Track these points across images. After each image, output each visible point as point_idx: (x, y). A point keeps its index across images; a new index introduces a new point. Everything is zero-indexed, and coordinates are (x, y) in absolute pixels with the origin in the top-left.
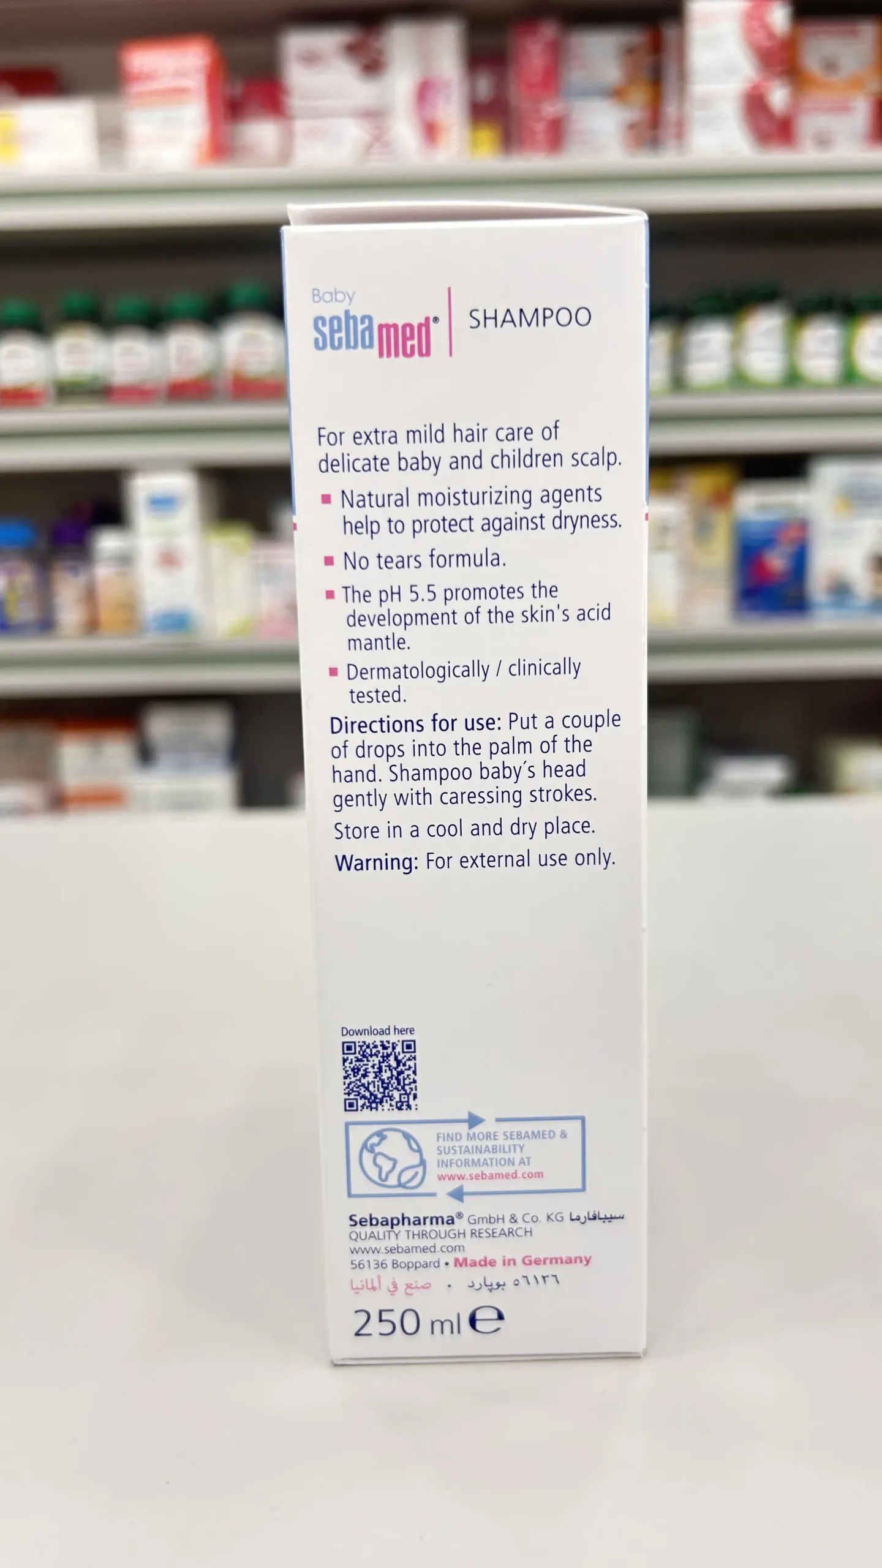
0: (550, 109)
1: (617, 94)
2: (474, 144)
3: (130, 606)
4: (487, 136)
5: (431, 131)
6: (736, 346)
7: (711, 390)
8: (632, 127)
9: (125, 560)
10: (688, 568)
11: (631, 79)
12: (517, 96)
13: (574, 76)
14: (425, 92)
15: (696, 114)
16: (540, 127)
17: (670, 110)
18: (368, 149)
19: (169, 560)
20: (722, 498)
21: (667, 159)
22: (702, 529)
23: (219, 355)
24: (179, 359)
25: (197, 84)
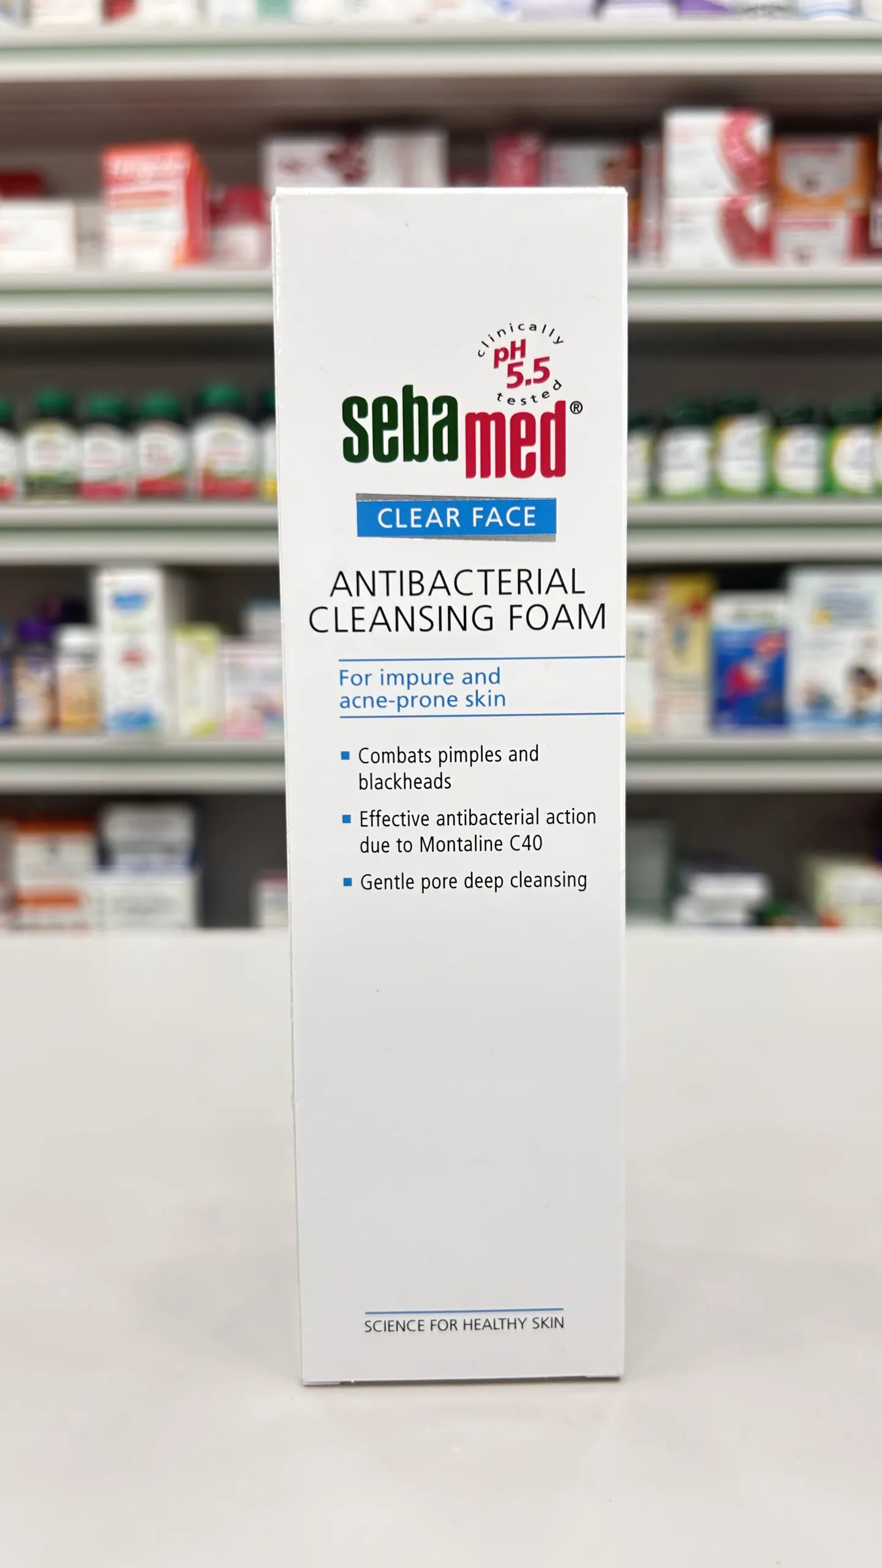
3: (92, 705)
6: (714, 453)
7: (689, 497)
9: (89, 657)
10: (661, 677)
15: (675, 226)
17: (650, 222)
19: (133, 658)
20: (699, 607)
22: (679, 638)
23: (191, 453)
24: (150, 456)
25: (176, 187)
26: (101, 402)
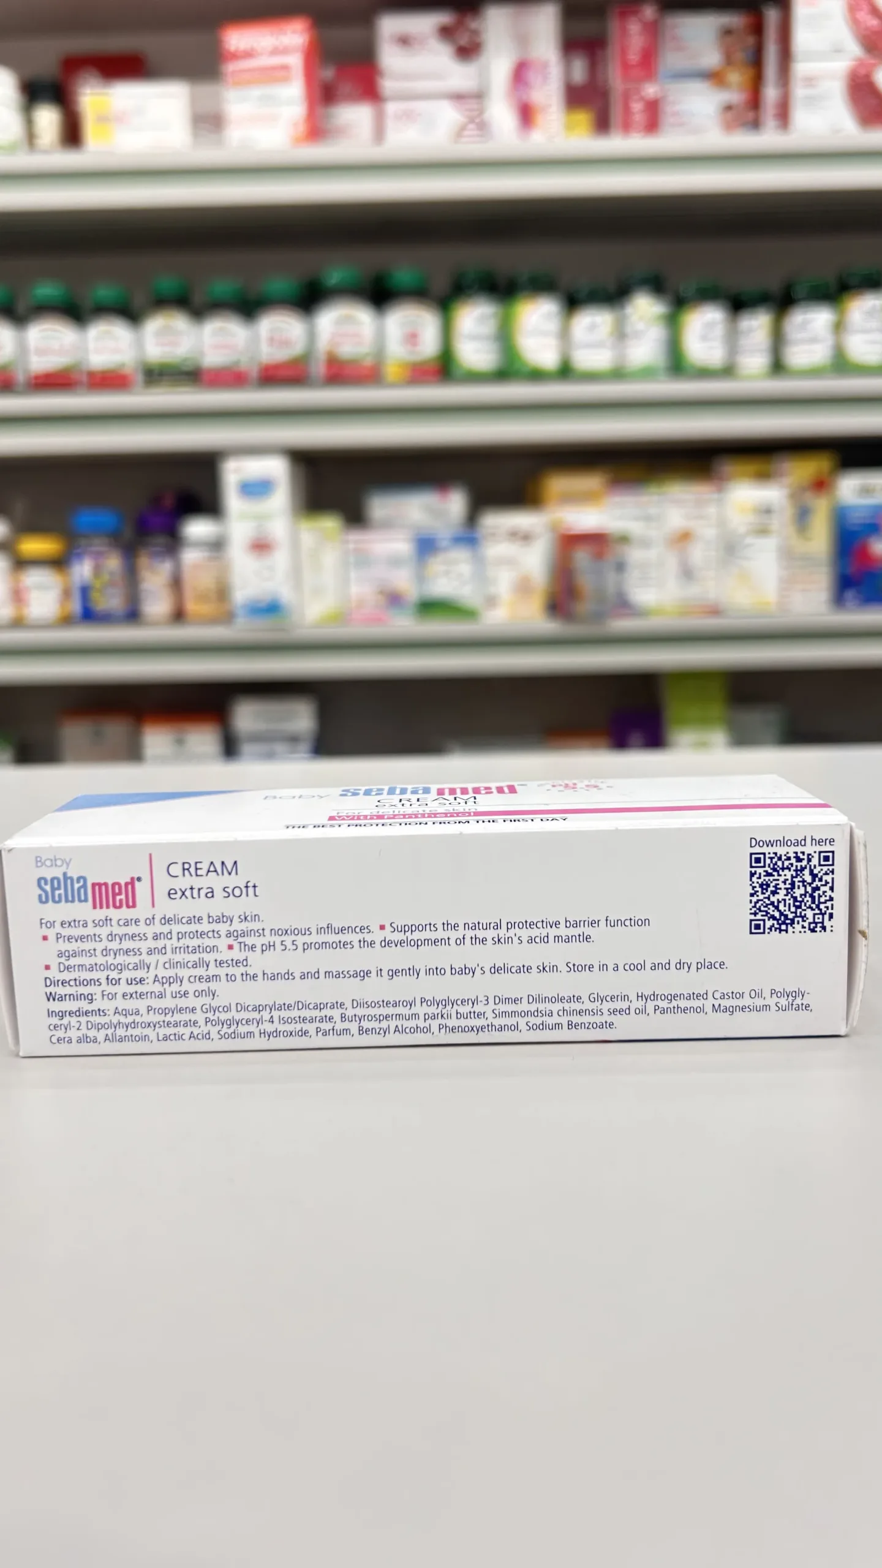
0: (651, 90)
1: (715, 77)
2: (569, 127)
3: (222, 593)
4: (583, 118)
5: (526, 115)
6: (839, 327)
7: (814, 373)
8: (729, 108)
9: (217, 545)
10: (787, 555)
11: (729, 60)
12: (615, 79)
13: (670, 60)
14: (520, 74)
15: (799, 92)
16: (637, 107)
17: (771, 93)
18: (460, 132)
19: (261, 546)
20: (821, 485)
21: (769, 138)
22: (802, 517)
23: (312, 336)
24: (271, 341)
25: (296, 61)
26: (222, 287)
